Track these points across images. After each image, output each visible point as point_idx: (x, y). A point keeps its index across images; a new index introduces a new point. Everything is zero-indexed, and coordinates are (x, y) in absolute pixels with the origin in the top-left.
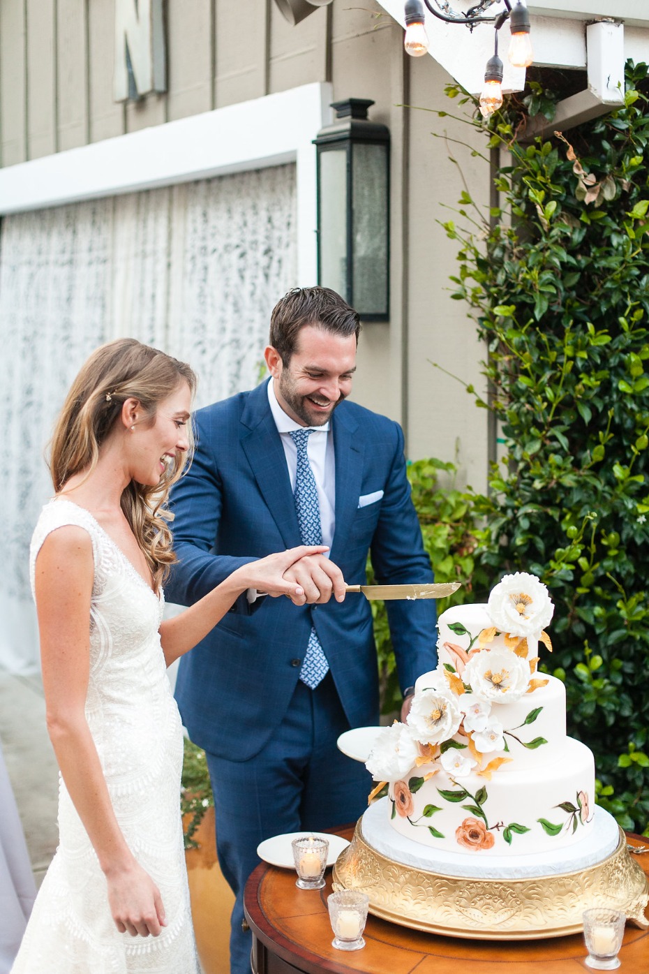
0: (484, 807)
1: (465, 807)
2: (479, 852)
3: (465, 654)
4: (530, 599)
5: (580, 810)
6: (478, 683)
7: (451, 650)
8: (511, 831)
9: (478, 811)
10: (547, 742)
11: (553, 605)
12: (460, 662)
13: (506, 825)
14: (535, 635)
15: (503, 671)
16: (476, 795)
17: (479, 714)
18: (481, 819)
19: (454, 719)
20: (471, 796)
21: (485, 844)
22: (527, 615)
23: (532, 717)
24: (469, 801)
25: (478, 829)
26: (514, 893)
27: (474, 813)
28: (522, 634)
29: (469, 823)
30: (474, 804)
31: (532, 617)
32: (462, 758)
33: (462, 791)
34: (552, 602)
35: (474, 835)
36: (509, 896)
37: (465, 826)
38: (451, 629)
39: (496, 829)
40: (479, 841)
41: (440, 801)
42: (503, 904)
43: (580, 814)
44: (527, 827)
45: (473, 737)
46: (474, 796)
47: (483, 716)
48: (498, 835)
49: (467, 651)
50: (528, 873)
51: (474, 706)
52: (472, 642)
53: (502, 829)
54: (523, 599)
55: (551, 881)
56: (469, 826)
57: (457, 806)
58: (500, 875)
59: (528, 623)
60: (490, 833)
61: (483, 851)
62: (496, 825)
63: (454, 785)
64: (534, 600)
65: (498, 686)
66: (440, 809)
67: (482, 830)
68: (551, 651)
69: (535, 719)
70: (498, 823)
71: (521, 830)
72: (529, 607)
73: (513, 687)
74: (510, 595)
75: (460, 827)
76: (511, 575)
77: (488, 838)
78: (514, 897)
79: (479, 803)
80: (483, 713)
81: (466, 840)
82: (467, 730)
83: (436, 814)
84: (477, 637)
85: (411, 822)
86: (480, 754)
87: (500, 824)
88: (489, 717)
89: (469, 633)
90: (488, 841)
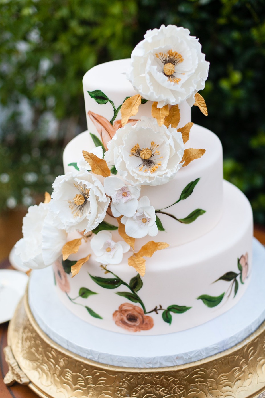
0: (140, 293)
1: (121, 294)
2: (138, 333)
3: (109, 125)
4: (180, 56)
5: (241, 273)
6: (123, 163)
7: (95, 121)
8: (171, 313)
9: (134, 298)
10: (204, 212)
11: (208, 64)
12: (105, 133)
13: (165, 307)
14: (189, 100)
15: (153, 143)
16: (131, 283)
17: (128, 198)
18: (138, 304)
19: (100, 204)
20: (125, 284)
21: (144, 326)
22: (178, 76)
23: (188, 191)
24: (123, 288)
25: (136, 314)
26: (177, 381)
27: (130, 299)
28: (173, 102)
29: (125, 308)
30: (129, 291)
31: (183, 79)
32: (113, 244)
33: (115, 279)
34: (207, 59)
35: (132, 318)
36: (172, 384)
37: (121, 310)
38: (92, 97)
39: (154, 313)
40: (138, 323)
41: (93, 286)
42: (166, 392)
43: (241, 277)
44: (188, 305)
45: (122, 221)
46: (128, 283)
47: (131, 200)
48: (157, 318)
49: (111, 122)
50: (191, 358)
51: (122, 189)
52: (116, 112)
53: (161, 312)
54: (172, 57)
55: (215, 363)
56: (126, 311)
57: (111, 293)
58: (161, 364)
59: (178, 87)
60: (148, 317)
61: (143, 332)
62: (153, 308)
63: (106, 273)
64: (184, 57)
65: (148, 162)
66: (94, 293)
67: (140, 314)
68: (206, 115)
69: (191, 192)
70: (156, 307)
71: (180, 309)
72: (179, 67)
73: (164, 165)
74: (156, 54)
75: (116, 311)
76: (155, 30)
77: (146, 321)
78: (177, 385)
79: (135, 290)
80: (132, 197)
81: (124, 323)
82: (116, 214)
83: (91, 297)
84: (120, 106)
85: (70, 299)
86: (132, 239)
87: (159, 308)
88: (138, 200)
89: (112, 102)
90: (146, 324)
